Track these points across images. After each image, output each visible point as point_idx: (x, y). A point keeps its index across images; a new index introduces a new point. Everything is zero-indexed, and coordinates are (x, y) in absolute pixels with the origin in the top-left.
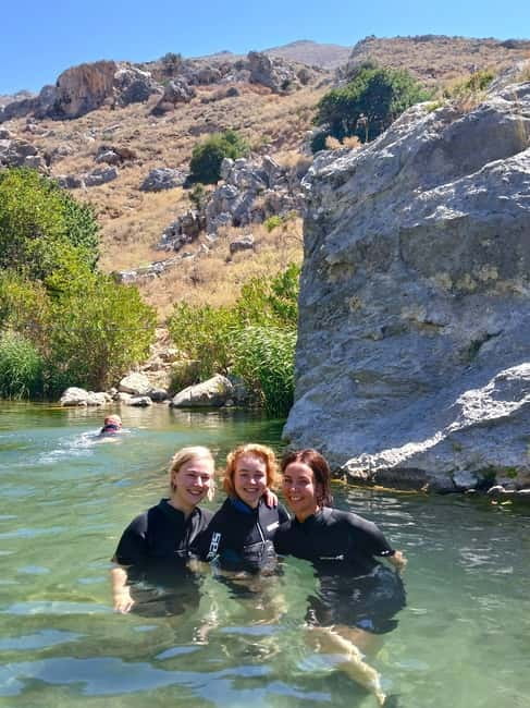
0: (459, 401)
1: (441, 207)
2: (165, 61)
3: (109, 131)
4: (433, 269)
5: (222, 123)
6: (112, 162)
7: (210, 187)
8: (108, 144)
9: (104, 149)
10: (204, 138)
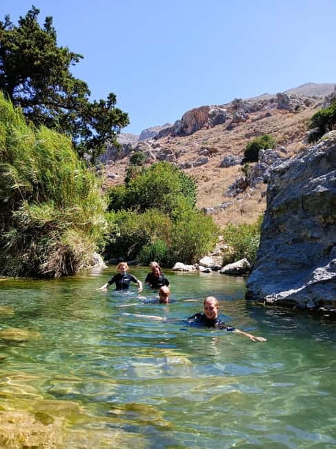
0: (314, 272)
1: (319, 186)
2: (233, 103)
3: (206, 140)
4: (316, 213)
5: (262, 131)
6: (206, 154)
7: (254, 164)
8: (205, 146)
9: (202, 148)
10: (252, 139)
